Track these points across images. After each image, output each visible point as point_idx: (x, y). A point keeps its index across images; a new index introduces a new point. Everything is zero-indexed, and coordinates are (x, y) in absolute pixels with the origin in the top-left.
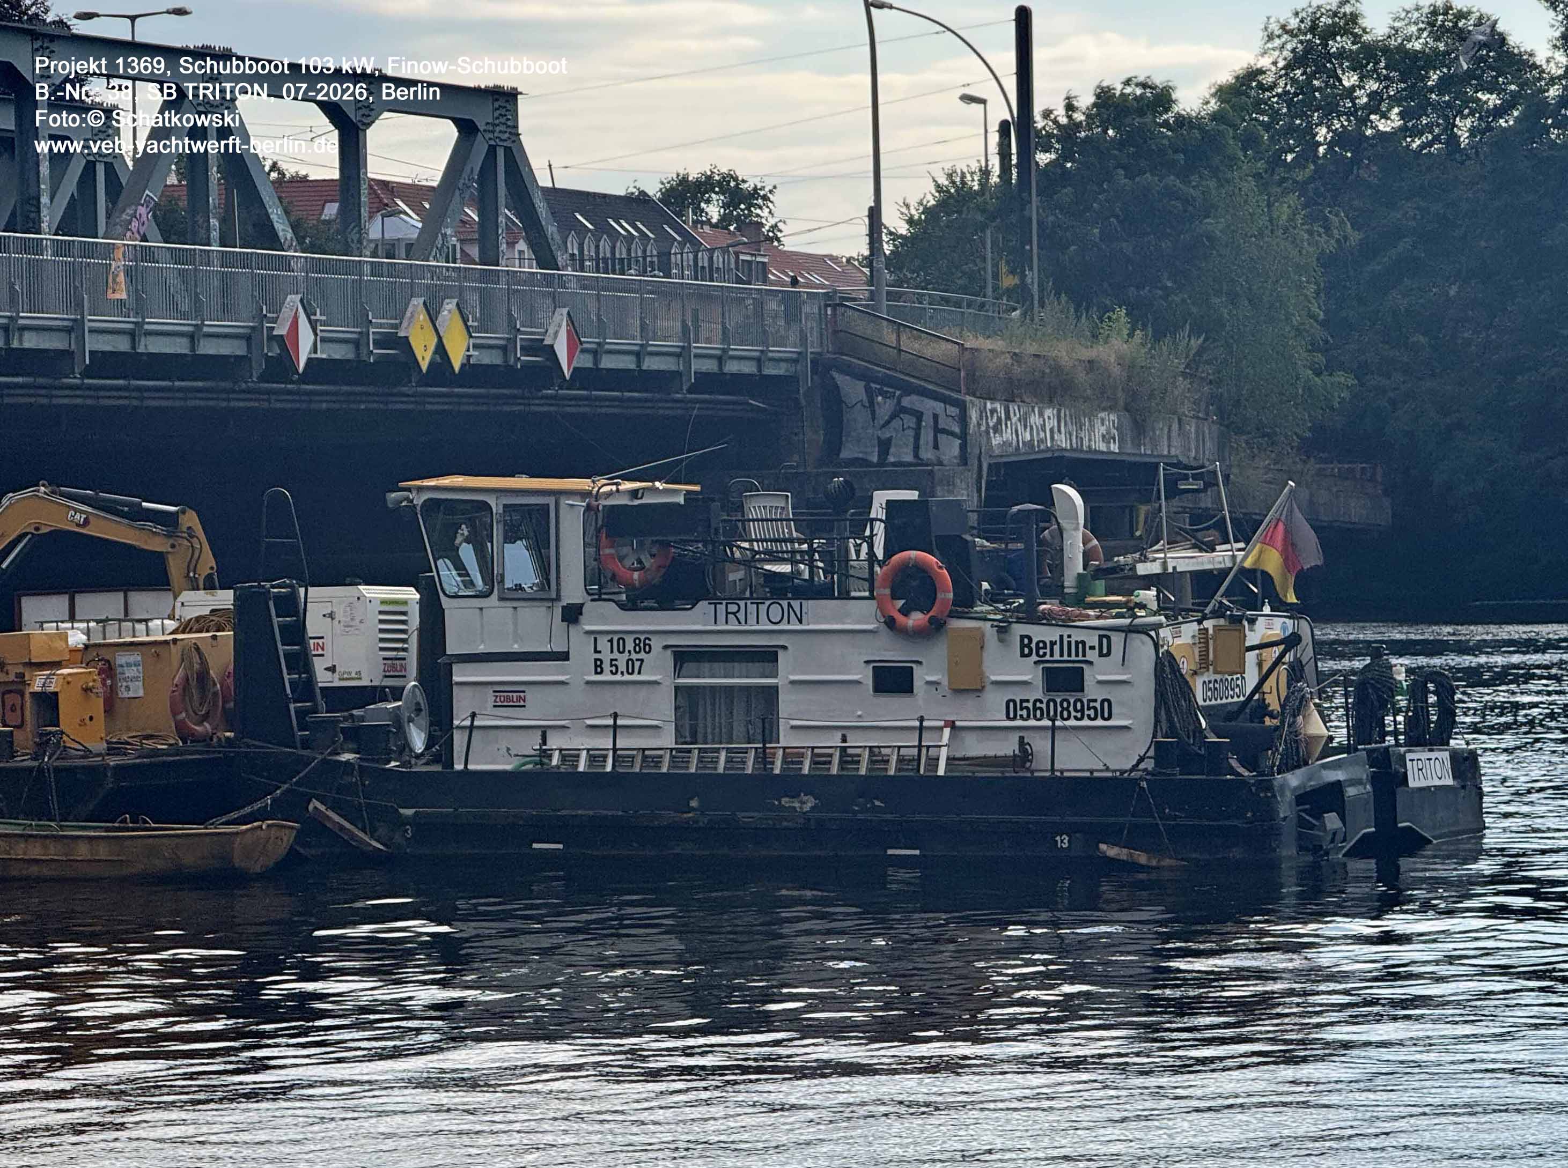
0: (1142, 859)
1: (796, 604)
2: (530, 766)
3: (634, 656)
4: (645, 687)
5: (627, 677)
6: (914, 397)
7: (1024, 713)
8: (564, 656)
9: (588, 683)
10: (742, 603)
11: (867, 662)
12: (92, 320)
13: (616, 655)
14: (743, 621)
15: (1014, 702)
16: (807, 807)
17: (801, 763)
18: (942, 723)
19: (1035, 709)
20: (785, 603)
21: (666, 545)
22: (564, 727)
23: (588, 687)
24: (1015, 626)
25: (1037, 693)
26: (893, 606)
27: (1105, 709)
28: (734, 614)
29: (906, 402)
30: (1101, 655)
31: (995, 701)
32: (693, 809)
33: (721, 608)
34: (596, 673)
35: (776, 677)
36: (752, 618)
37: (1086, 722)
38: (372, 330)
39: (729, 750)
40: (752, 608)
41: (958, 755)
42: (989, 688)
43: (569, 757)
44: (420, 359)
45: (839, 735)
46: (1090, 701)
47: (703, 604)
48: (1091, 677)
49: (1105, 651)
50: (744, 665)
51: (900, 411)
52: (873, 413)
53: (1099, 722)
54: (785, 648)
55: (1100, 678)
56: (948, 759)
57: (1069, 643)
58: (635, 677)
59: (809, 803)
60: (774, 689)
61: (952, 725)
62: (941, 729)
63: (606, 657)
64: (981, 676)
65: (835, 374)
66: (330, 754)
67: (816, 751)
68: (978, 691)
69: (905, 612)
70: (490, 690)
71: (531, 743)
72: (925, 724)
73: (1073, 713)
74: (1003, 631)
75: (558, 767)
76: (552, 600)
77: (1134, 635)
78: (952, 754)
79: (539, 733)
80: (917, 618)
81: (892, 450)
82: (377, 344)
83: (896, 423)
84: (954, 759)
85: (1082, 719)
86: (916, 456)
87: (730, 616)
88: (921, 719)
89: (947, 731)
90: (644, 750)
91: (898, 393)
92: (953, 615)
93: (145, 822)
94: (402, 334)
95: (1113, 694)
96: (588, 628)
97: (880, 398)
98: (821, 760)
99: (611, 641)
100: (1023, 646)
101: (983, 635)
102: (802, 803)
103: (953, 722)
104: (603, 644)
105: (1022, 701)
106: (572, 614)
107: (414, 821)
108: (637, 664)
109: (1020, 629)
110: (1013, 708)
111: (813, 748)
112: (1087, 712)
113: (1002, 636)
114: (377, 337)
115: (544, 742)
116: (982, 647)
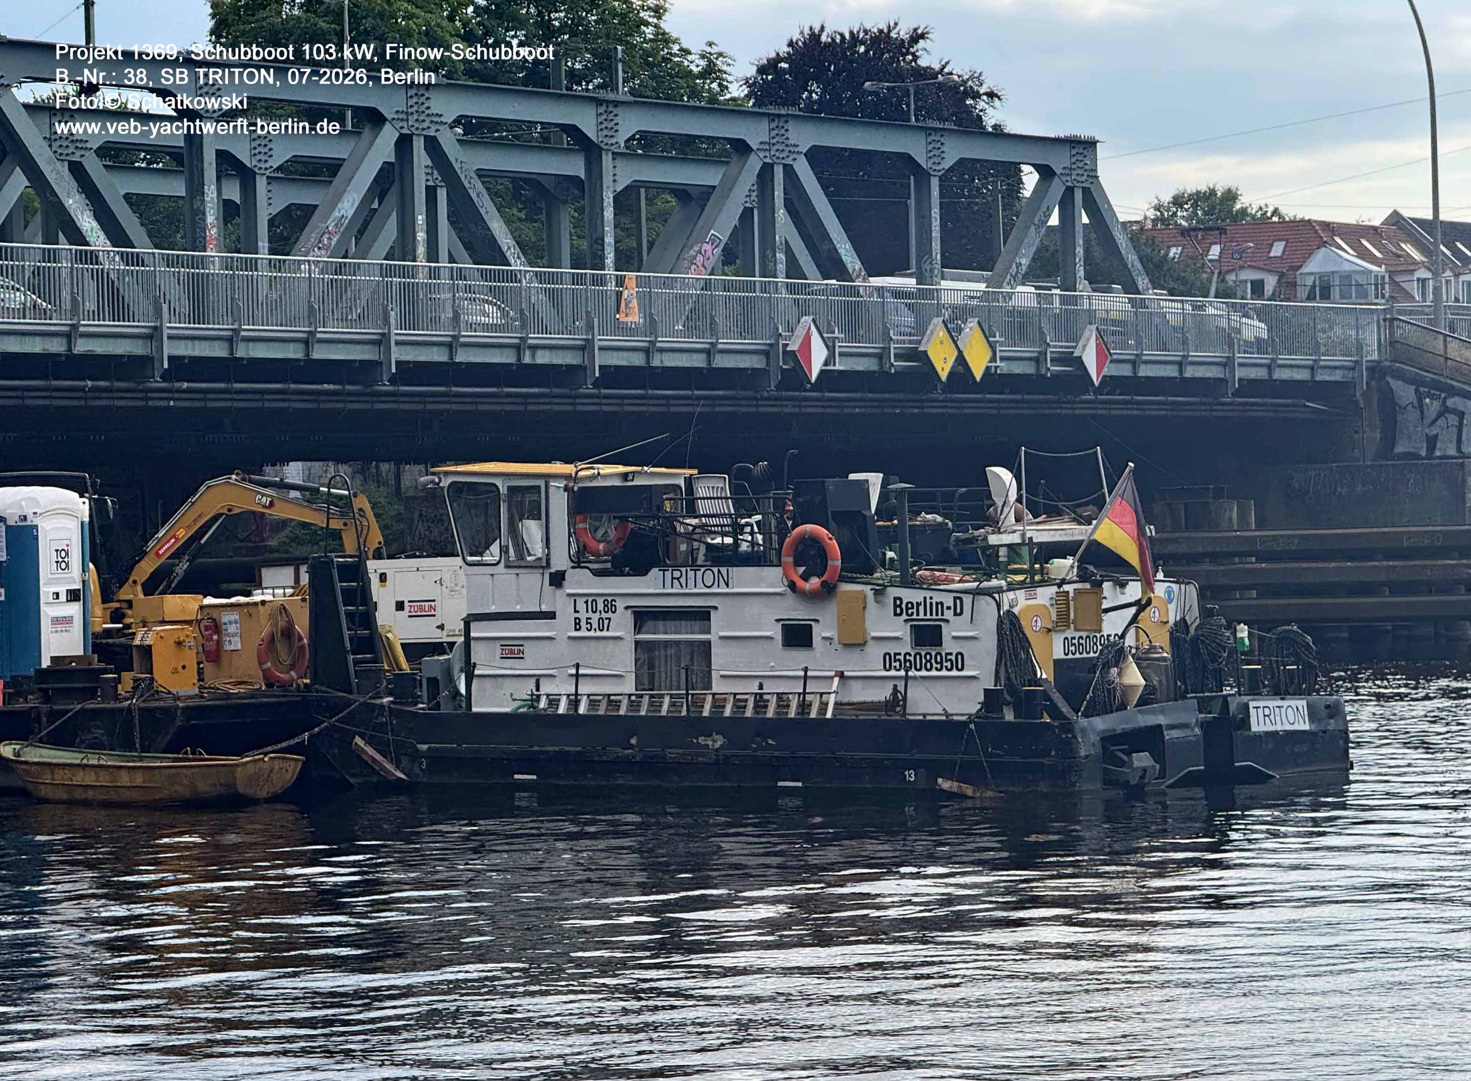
0: (969, 790)
1: (724, 570)
2: (525, 710)
3: (604, 615)
4: (611, 642)
5: (599, 634)
6: (1456, 399)
7: (897, 664)
8: (551, 615)
9: (570, 638)
10: (684, 570)
11: (778, 620)
12: (601, 340)
13: (590, 614)
14: (684, 585)
15: (889, 654)
16: (718, 745)
17: (724, 707)
18: (833, 673)
19: (905, 661)
20: (715, 570)
21: (623, 519)
22: (552, 676)
23: (571, 642)
24: (890, 589)
25: (906, 647)
26: (796, 572)
27: (959, 661)
28: (678, 579)
29: (1450, 403)
30: (955, 614)
31: (875, 653)
32: (632, 747)
33: (668, 574)
34: (576, 630)
35: (709, 633)
36: (691, 582)
37: (944, 673)
38: (892, 346)
39: (672, 696)
40: (691, 574)
41: (846, 700)
42: (870, 642)
43: (553, 702)
44: (939, 369)
45: (756, 684)
46: (947, 654)
47: (655, 571)
48: (947, 632)
49: (958, 611)
50: (689, 623)
51: (1445, 411)
52: (1422, 413)
53: (954, 673)
54: (715, 608)
55: (954, 634)
56: (836, 704)
57: (931, 604)
58: (605, 633)
59: (719, 741)
60: (709, 643)
61: (841, 675)
62: (832, 678)
63: (583, 616)
64: (865, 632)
65: (1389, 379)
66: (371, 698)
67: (738, 697)
68: (862, 645)
69: (805, 577)
70: (498, 644)
71: (525, 689)
72: (809, 673)
73: (935, 665)
74: (879, 593)
75: (545, 710)
76: (543, 567)
77: (981, 597)
78: (839, 699)
79: (534, 680)
80: (815, 581)
81: (1438, 445)
82: (898, 357)
83: (1441, 422)
84: (841, 704)
85: (941, 669)
86: (1459, 450)
87: (675, 581)
88: (806, 670)
89: (836, 680)
90: (609, 695)
91: (1443, 395)
92: (844, 579)
93: (201, 754)
94: (921, 348)
95: (965, 648)
96: (569, 591)
97: (1428, 400)
98: (740, 705)
99: (586, 602)
100: (895, 606)
101: (865, 597)
102: (714, 741)
103: (842, 673)
104: (581, 606)
105: (896, 654)
106: (558, 579)
107: (428, 755)
108: (606, 622)
109: (893, 592)
110: (889, 660)
111: (735, 694)
112: (945, 664)
113: (880, 598)
114: (897, 351)
115: (538, 689)
116: (864, 608)
